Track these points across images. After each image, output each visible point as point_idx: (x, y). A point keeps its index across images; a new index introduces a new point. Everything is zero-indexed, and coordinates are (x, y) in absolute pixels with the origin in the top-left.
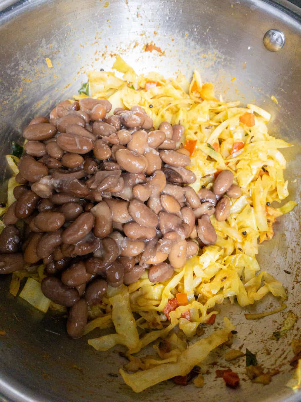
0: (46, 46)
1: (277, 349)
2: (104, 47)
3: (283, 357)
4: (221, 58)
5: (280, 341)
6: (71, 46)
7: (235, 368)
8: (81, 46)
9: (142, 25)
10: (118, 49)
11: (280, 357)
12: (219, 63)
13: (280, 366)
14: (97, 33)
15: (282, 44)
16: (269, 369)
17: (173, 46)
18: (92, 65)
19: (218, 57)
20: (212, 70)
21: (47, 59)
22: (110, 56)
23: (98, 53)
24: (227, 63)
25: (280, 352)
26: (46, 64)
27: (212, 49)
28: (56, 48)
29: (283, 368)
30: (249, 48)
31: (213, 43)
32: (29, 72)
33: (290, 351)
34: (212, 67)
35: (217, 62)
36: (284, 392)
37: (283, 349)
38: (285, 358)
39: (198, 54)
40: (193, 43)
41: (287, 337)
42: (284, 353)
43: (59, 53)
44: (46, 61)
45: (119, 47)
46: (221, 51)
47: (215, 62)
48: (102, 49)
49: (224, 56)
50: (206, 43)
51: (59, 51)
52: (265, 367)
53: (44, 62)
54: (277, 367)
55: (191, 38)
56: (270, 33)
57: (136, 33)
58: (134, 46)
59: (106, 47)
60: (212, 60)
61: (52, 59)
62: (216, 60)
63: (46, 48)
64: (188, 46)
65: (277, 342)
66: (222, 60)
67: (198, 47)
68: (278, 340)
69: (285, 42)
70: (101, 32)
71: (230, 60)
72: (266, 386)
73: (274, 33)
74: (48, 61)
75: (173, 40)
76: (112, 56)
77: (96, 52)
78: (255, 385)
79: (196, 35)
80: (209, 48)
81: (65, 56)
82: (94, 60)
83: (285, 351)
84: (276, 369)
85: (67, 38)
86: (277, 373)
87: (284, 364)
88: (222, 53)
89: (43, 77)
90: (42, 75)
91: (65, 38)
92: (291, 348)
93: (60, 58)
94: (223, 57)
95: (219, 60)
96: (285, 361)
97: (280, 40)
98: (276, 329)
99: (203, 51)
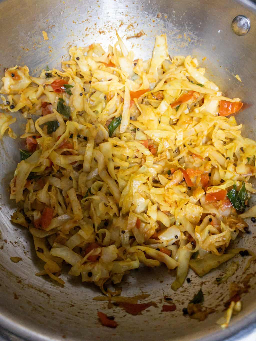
0: (43, 20)
1: (217, 292)
2: (94, 25)
3: (220, 299)
4: (195, 40)
5: (221, 285)
6: (65, 22)
7: (179, 305)
8: (74, 22)
9: (127, 6)
10: (106, 27)
11: (218, 299)
12: (192, 43)
13: (216, 306)
14: (88, 12)
15: (247, 29)
16: (206, 308)
17: (154, 27)
18: (83, 40)
19: (192, 39)
20: (186, 50)
21: (43, 32)
22: (99, 33)
23: (88, 29)
24: (199, 44)
25: (218, 295)
26: (43, 37)
27: (187, 31)
28: (52, 23)
29: (219, 308)
30: (219, 31)
31: (189, 25)
32: (28, 42)
33: (227, 295)
34: (187, 47)
35: (191, 43)
36: (214, 328)
37: (222, 293)
38: (222, 300)
39: (175, 35)
40: (171, 25)
41: (226, 283)
42: (221, 296)
43: (54, 27)
44: (42, 33)
45: (107, 26)
46: (195, 33)
47: (189, 43)
48: (92, 27)
49: (197, 37)
50: (182, 26)
51: (54, 26)
52: (204, 306)
53: (41, 34)
54: (213, 307)
55: (170, 20)
56: (238, 19)
57: (122, 14)
58: (119, 25)
59: (96, 25)
60: (187, 41)
61: (48, 32)
62: (191, 41)
63: (43, 22)
64: (166, 28)
65: (218, 287)
66: (196, 41)
67: (175, 28)
68: (219, 284)
69: (250, 28)
70: (92, 11)
71: (203, 41)
72: (201, 322)
73: (241, 19)
74: (45, 34)
75: (154, 22)
76: (100, 33)
77: (87, 29)
78: (192, 320)
79: (174, 18)
80: (184, 30)
81: (59, 30)
82: (85, 35)
83: (223, 294)
84: (212, 308)
85: (61, 15)
86: (212, 311)
87: (219, 305)
88: (196, 35)
89: (40, 48)
90: (39, 46)
91: (60, 15)
92: (228, 292)
93: (55, 32)
94: (197, 39)
95: (192, 41)
96: (221, 303)
97: (246, 26)
98: (219, 276)
99: (179, 32)
